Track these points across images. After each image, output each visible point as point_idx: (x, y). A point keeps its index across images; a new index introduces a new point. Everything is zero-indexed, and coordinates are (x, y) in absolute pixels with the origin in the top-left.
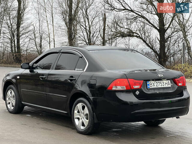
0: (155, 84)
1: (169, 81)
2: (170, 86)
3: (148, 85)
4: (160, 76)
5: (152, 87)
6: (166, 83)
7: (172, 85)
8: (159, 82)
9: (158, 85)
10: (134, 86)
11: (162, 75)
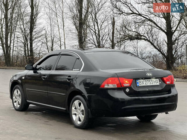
0: (144, 83)
1: (158, 80)
2: (159, 84)
3: (138, 83)
4: (148, 75)
5: (142, 85)
6: (155, 81)
7: (160, 83)
8: (148, 81)
9: (147, 83)
10: (124, 84)
11: (151, 74)
